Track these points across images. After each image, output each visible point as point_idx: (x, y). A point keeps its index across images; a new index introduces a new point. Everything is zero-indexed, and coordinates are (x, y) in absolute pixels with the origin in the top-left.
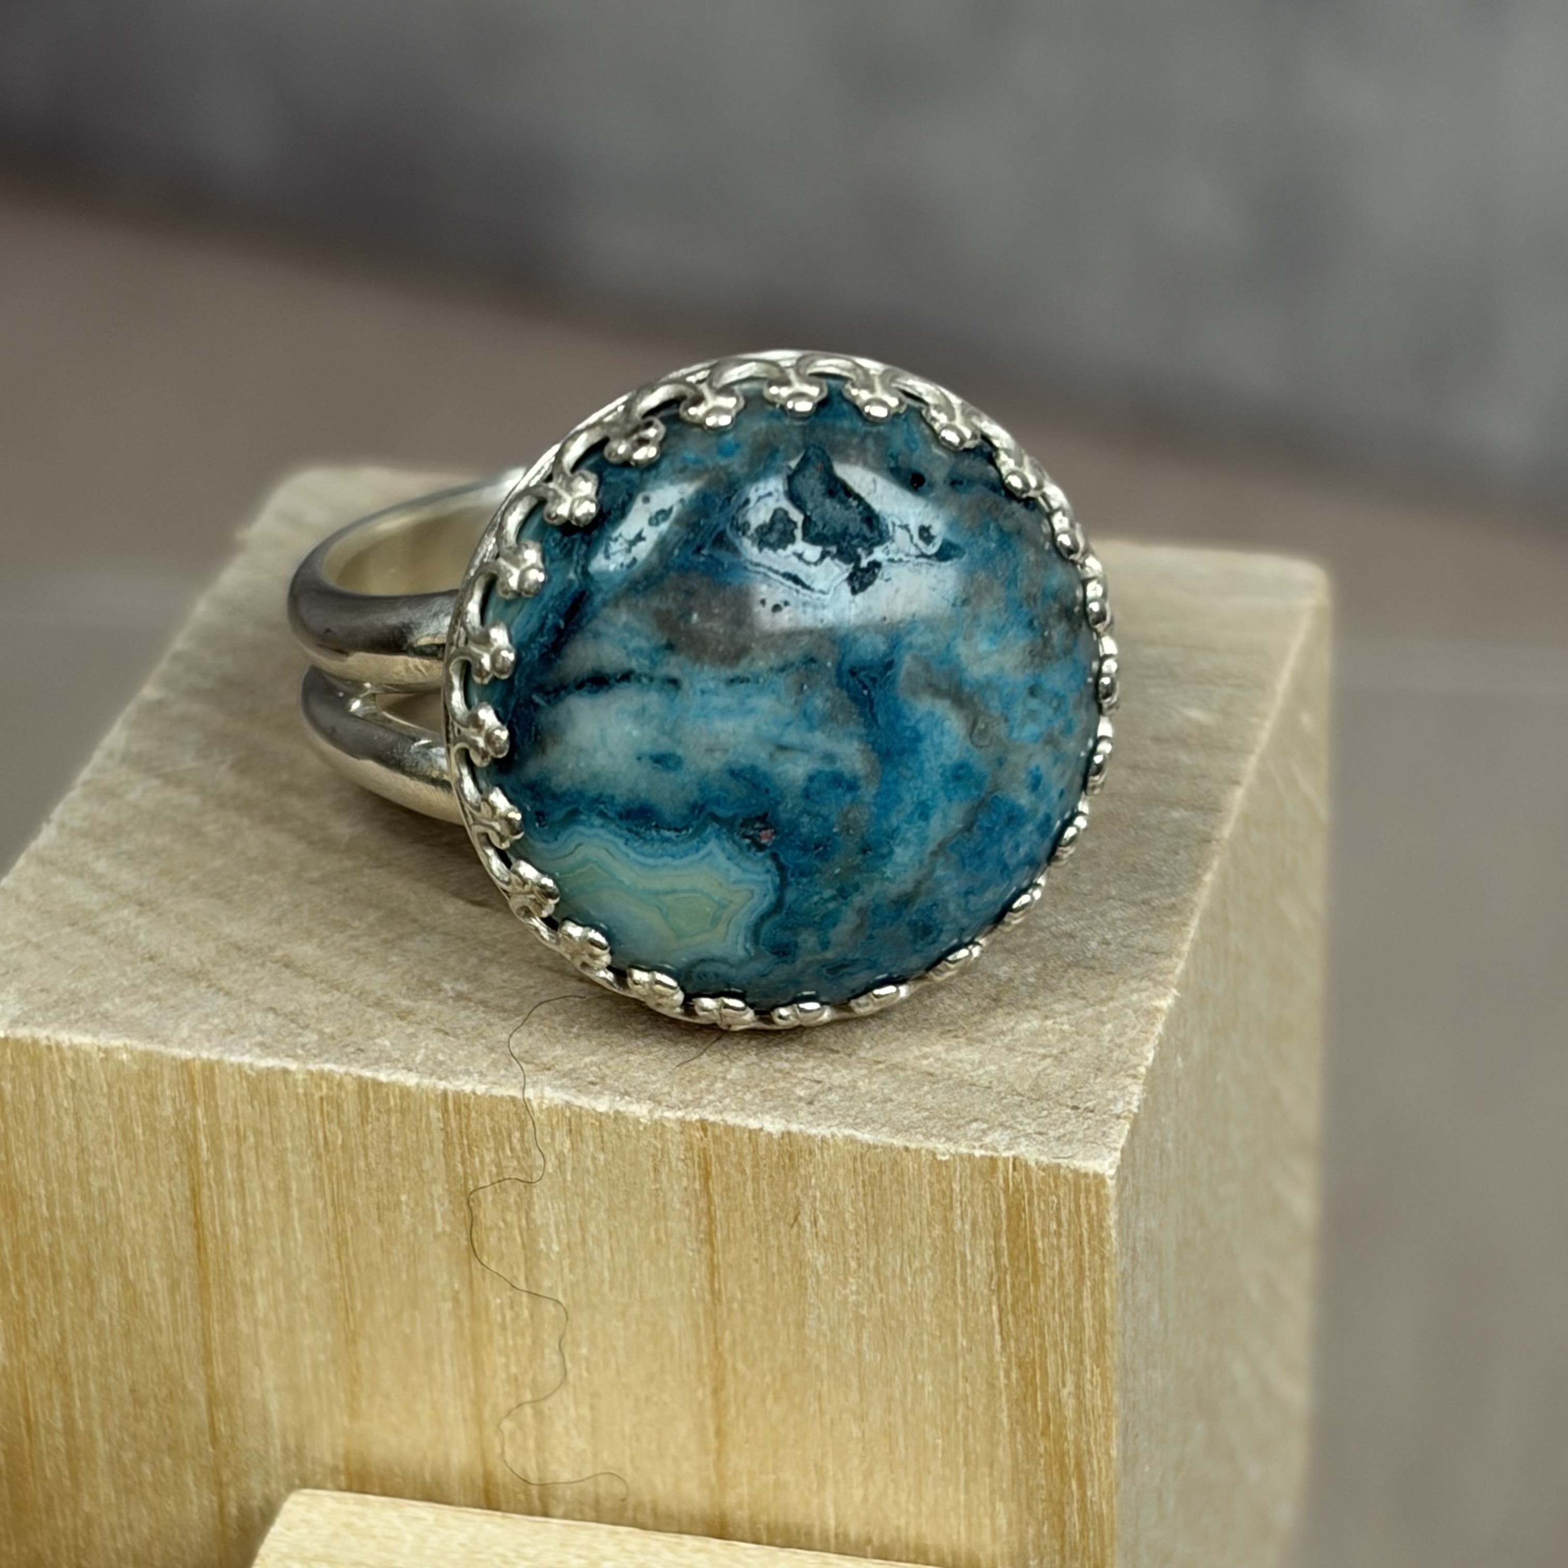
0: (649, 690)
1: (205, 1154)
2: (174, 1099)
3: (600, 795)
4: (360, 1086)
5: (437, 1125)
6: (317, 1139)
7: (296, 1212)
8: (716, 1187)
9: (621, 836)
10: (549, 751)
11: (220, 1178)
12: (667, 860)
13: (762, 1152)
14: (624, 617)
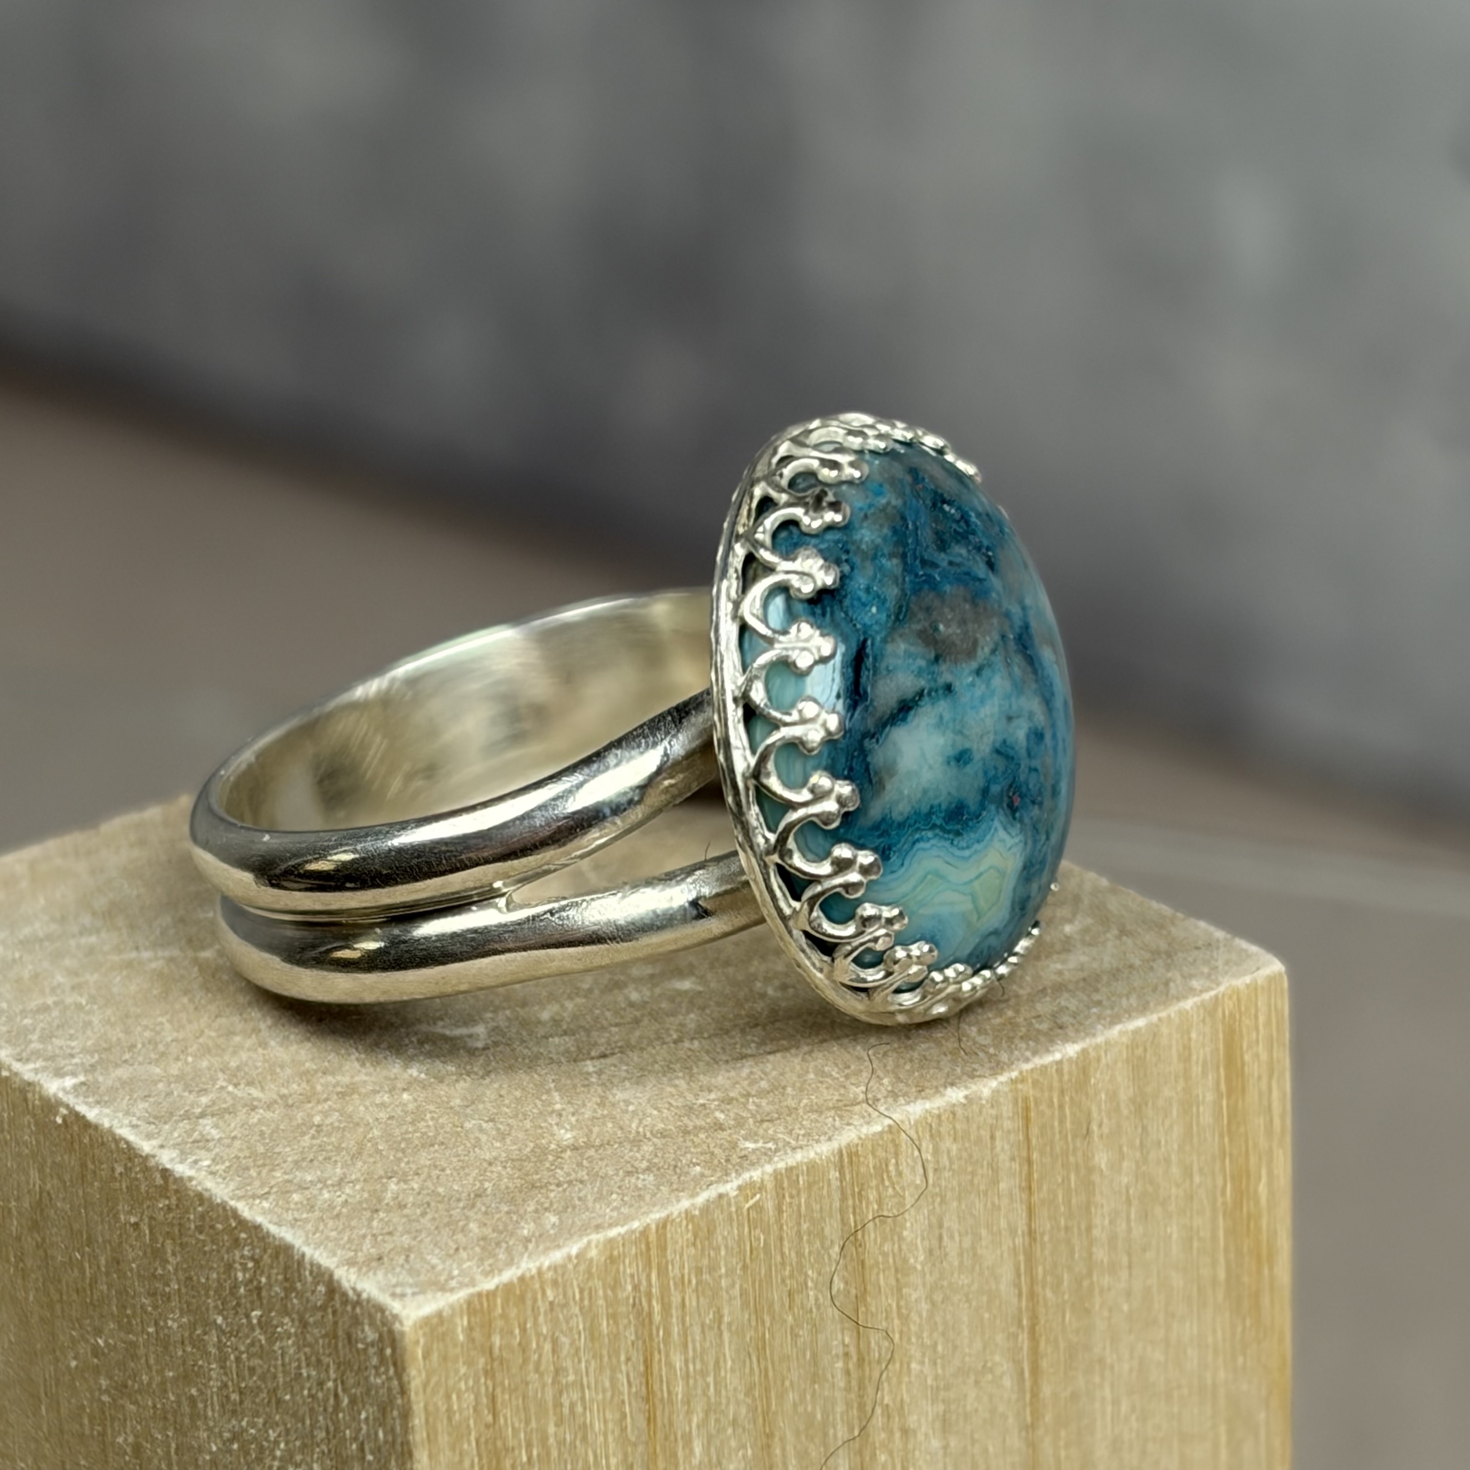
0: (939, 700)
1: (657, 1318)
2: (632, 1276)
3: (932, 807)
4: (776, 1178)
5: (835, 1184)
6: (745, 1251)
7: (726, 1336)
8: (1034, 1131)
9: (946, 839)
10: (888, 787)
11: (668, 1333)
12: (977, 847)
13: (1066, 1077)
14: (901, 647)
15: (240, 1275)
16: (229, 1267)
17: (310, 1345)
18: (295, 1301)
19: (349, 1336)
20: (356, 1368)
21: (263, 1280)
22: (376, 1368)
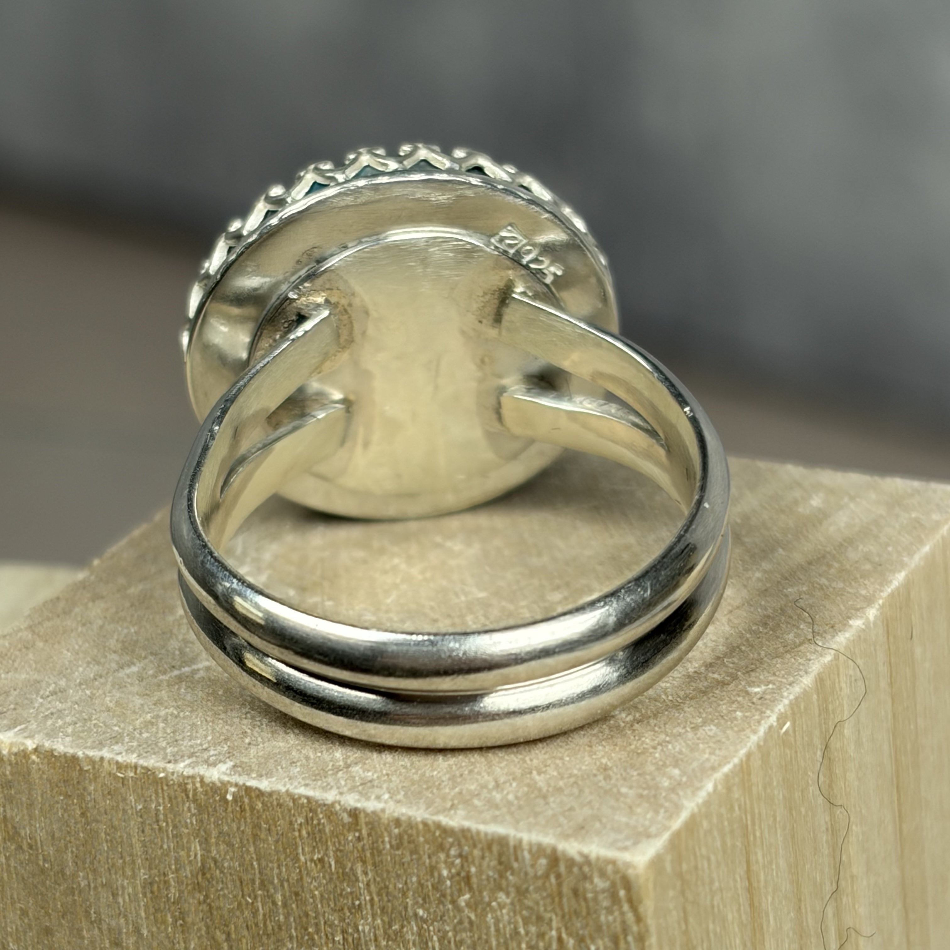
4: (791, 707)
5: (816, 704)
15: (445, 873)
16: (433, 869)
17: (528, 908)
18: (511, 878)
19: (575, 892)
20: (584, 913)
21: (473, 870)
22: (607, 909)
